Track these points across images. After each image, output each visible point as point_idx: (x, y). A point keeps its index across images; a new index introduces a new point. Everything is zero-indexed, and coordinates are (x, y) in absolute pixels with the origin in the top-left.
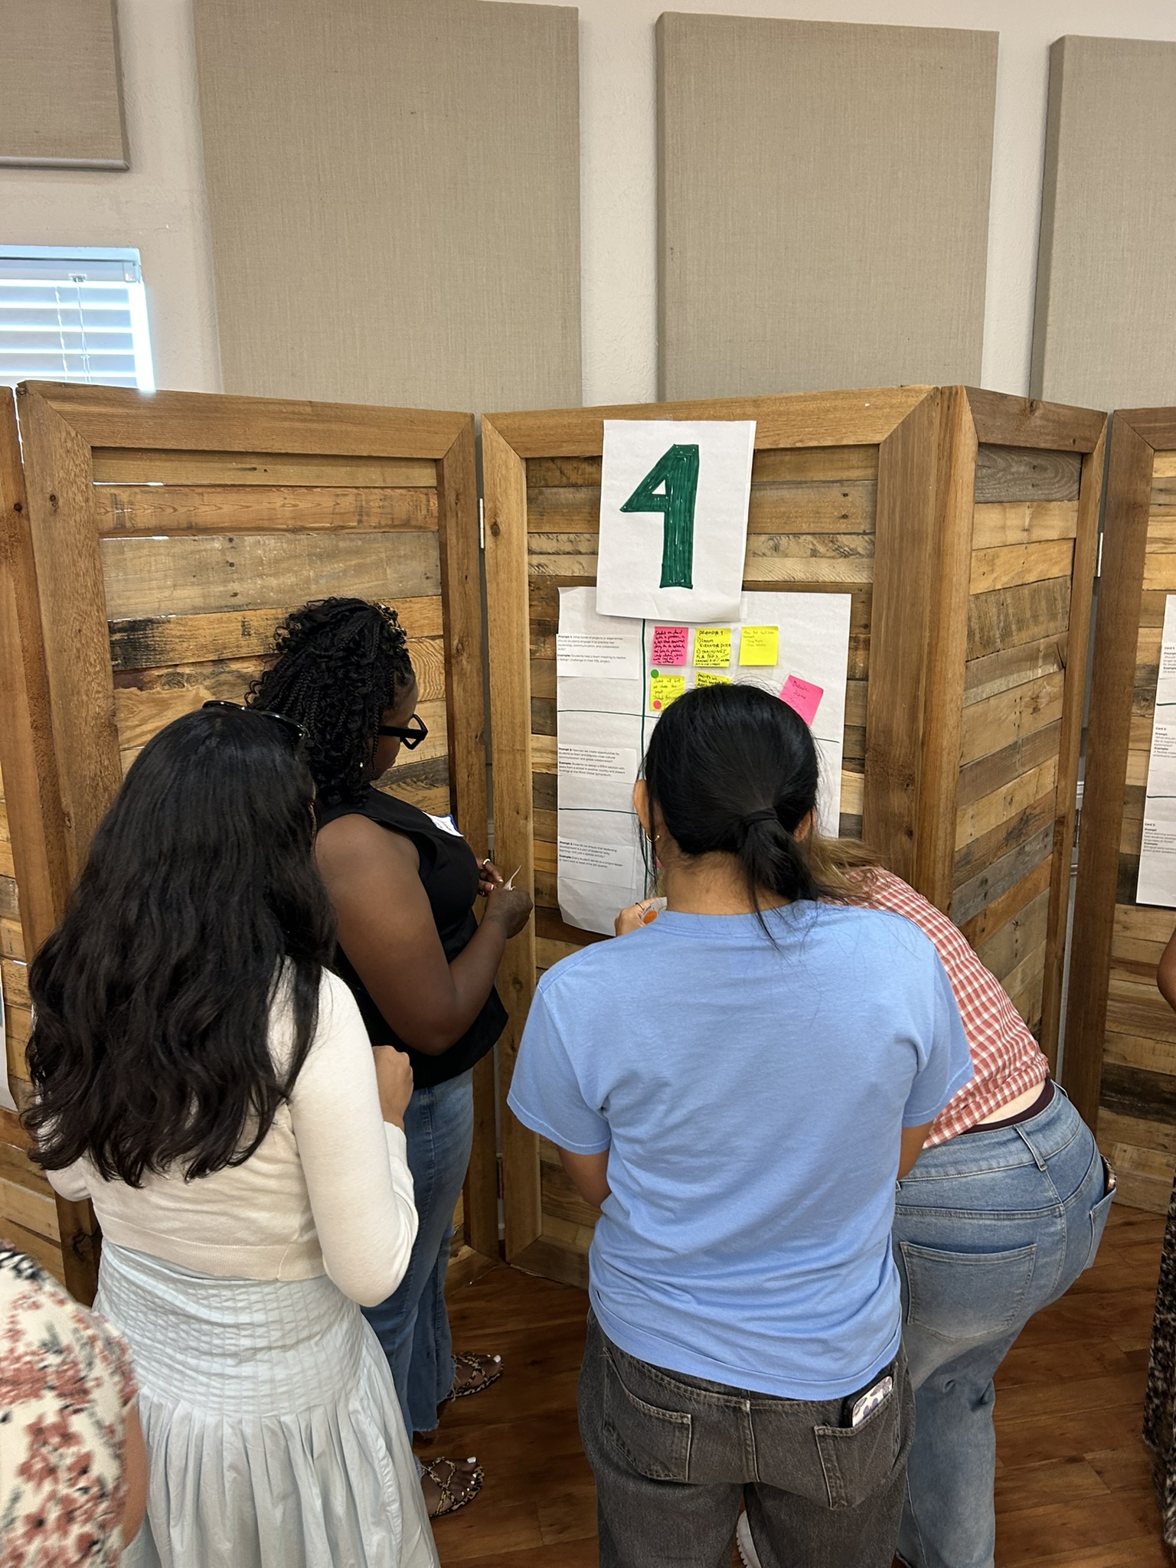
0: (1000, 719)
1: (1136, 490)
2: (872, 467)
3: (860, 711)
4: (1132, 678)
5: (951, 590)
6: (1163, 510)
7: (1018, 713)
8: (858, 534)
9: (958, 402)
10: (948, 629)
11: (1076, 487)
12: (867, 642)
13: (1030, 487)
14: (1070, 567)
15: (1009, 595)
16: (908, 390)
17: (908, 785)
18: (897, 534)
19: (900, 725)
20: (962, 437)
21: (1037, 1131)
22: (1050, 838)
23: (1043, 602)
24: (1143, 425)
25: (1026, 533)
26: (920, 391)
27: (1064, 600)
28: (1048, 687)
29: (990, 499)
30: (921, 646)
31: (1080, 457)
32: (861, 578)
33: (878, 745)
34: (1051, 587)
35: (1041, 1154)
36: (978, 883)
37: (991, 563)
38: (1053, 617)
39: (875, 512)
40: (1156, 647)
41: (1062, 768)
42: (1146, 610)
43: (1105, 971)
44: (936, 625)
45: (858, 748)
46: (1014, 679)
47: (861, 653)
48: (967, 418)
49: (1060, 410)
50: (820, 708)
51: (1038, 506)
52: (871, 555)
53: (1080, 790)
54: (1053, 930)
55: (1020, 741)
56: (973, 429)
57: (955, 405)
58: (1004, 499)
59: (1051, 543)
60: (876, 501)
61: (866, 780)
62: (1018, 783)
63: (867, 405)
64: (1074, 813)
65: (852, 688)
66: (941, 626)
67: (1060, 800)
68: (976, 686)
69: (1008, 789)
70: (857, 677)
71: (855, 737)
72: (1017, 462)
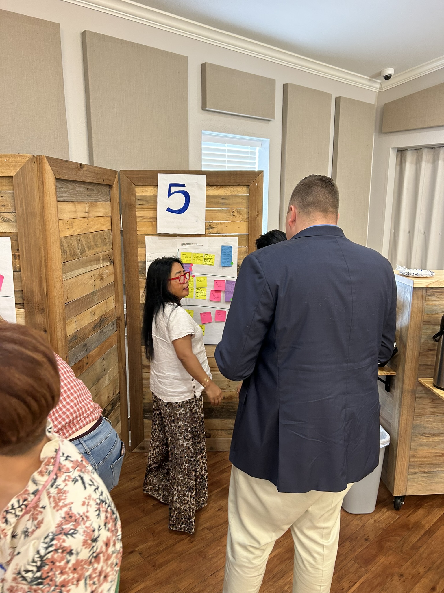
0: (84, 283)
1: (131, 199)
2: (11, 186)
3: (20, 284)
4: (138, 265)
5: (50, 235)
6: (140, 206)
7: (93, 281)
8: (10, 213)
9: (43, 162)
10: (51, 250)
11: (109, 197)
12: (19, 256)
13: (87, 196)
14: (110, 226)
15: (82, 236)
16: (21, 156)
17: (42, 312)
18: (25, 213)
19: (36, 288)
20: (47, 176)
21: (89, 439)
22: (115, 326)
23: (99, 239)
24: (130, 176)
25: (87, 213)
26: (26, 156)
27: (109, 239)
28: (106, 271)
29: (67, 200)
30: (41, 258)
31: (109, 186)
32: (14, 230)
33: (28, 297)
34: (102, 234)
35: (89, 448)
36: (82, 346)
37: (72, 225)
38: (105, 245)
39: (15, 204)
40: (144, 254)
41: (117, 299)
42: (139, 242)
43: (140, 370)
44: (46, 249)
45: (21, 299)
46: (89, 268)
47: (17, 261)
48: (48, 168)
49: (95, 168)
50: (3, 284)
51: (91, 204)
52: (16, 221)
53: (125, 307)
54: (121, 358)
55: (96, 291)
56: (52, 173)
57: (42, 163)
58: (74, 200)
59: (100, 218)
60: (14, 200)
61: (25, 312)
62: (96, 307)
63: (5, 160)
64: (124, 315)
65: (16, 275)
66: (48, 249)
67: (117, 311)
68: (71, 271)
69: (92, 309)
70: (17, 270)
71: (19, 295)
72: (79, 187)
